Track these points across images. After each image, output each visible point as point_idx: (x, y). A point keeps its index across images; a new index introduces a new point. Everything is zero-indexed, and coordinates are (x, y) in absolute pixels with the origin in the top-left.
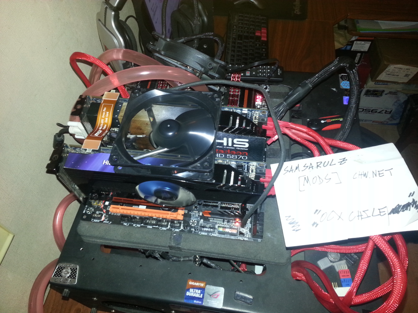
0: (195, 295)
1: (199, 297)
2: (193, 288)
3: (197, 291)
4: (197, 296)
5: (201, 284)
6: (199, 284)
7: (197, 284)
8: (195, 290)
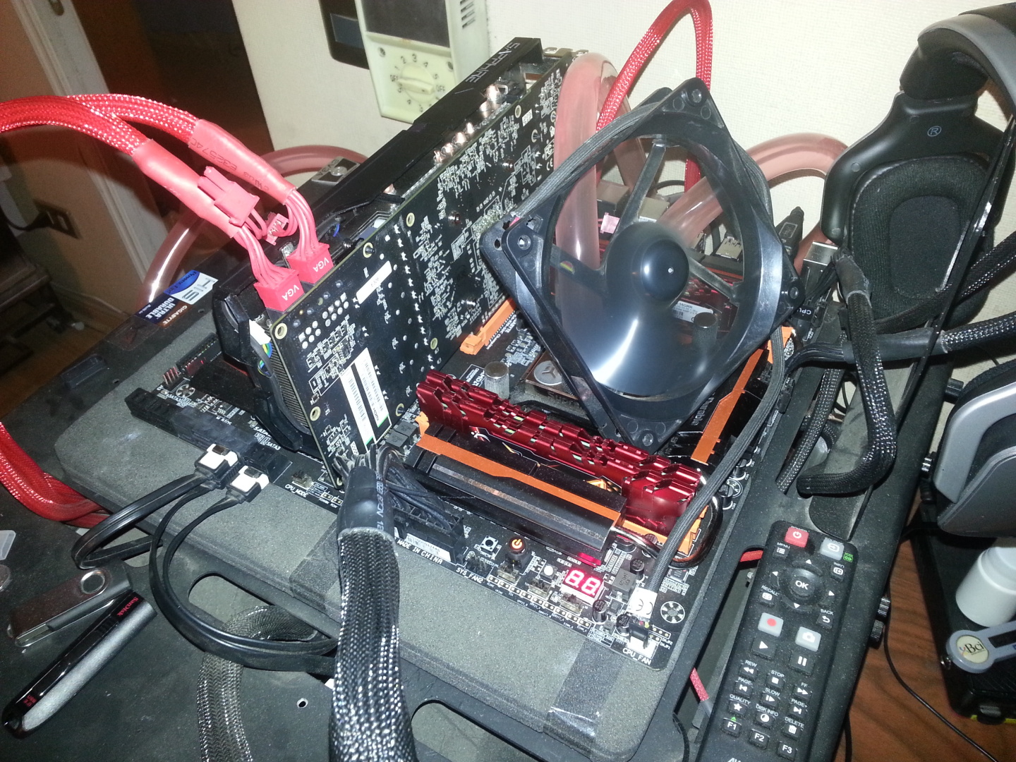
0: (160, 308)
1: (151, 313)
2: (172, 308)
3: (163, 313)
4: (155, 311)
5: (169, 321)
6: (171, 318)
7: (174, 316)
8: (167, 310)
